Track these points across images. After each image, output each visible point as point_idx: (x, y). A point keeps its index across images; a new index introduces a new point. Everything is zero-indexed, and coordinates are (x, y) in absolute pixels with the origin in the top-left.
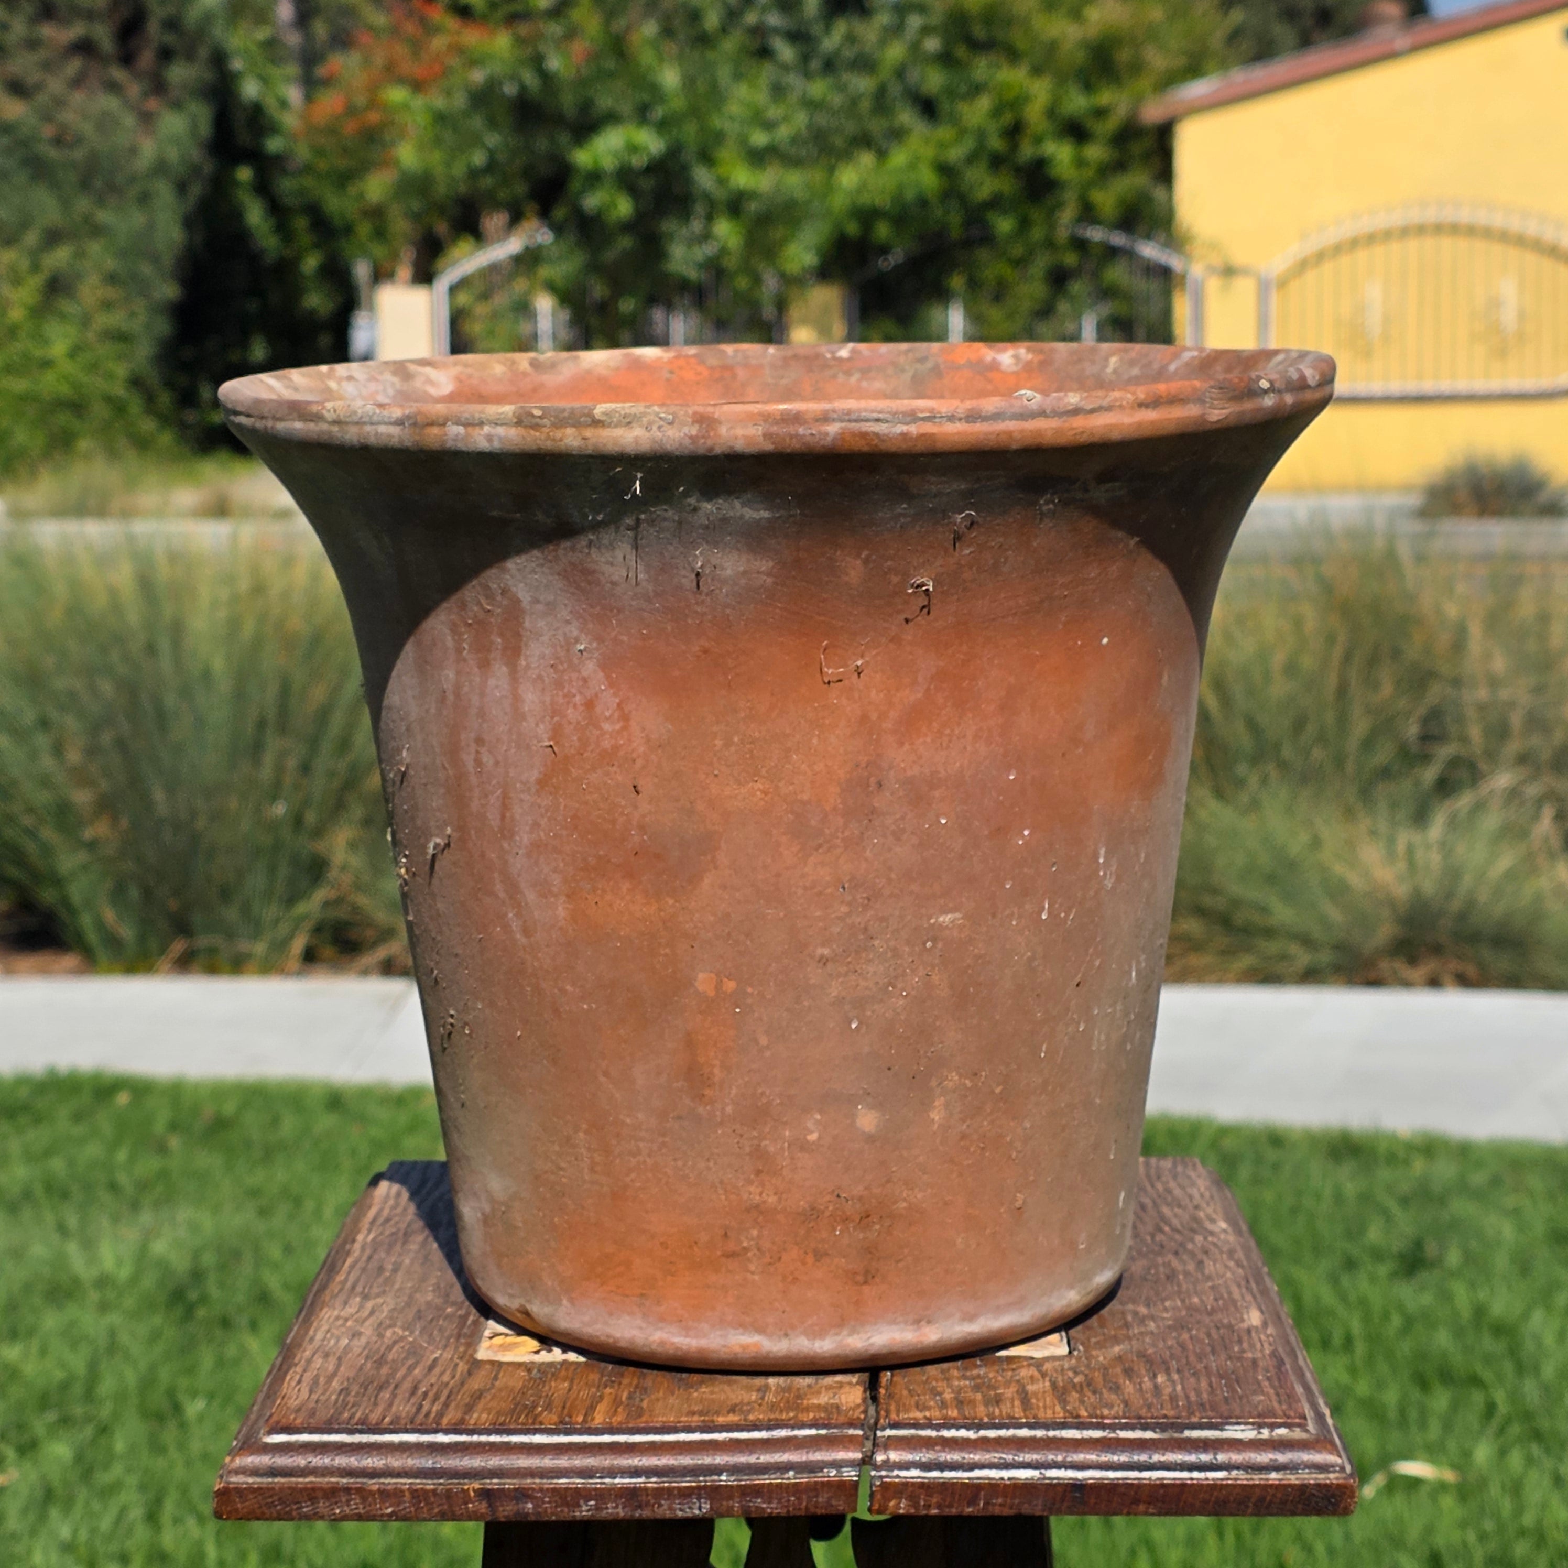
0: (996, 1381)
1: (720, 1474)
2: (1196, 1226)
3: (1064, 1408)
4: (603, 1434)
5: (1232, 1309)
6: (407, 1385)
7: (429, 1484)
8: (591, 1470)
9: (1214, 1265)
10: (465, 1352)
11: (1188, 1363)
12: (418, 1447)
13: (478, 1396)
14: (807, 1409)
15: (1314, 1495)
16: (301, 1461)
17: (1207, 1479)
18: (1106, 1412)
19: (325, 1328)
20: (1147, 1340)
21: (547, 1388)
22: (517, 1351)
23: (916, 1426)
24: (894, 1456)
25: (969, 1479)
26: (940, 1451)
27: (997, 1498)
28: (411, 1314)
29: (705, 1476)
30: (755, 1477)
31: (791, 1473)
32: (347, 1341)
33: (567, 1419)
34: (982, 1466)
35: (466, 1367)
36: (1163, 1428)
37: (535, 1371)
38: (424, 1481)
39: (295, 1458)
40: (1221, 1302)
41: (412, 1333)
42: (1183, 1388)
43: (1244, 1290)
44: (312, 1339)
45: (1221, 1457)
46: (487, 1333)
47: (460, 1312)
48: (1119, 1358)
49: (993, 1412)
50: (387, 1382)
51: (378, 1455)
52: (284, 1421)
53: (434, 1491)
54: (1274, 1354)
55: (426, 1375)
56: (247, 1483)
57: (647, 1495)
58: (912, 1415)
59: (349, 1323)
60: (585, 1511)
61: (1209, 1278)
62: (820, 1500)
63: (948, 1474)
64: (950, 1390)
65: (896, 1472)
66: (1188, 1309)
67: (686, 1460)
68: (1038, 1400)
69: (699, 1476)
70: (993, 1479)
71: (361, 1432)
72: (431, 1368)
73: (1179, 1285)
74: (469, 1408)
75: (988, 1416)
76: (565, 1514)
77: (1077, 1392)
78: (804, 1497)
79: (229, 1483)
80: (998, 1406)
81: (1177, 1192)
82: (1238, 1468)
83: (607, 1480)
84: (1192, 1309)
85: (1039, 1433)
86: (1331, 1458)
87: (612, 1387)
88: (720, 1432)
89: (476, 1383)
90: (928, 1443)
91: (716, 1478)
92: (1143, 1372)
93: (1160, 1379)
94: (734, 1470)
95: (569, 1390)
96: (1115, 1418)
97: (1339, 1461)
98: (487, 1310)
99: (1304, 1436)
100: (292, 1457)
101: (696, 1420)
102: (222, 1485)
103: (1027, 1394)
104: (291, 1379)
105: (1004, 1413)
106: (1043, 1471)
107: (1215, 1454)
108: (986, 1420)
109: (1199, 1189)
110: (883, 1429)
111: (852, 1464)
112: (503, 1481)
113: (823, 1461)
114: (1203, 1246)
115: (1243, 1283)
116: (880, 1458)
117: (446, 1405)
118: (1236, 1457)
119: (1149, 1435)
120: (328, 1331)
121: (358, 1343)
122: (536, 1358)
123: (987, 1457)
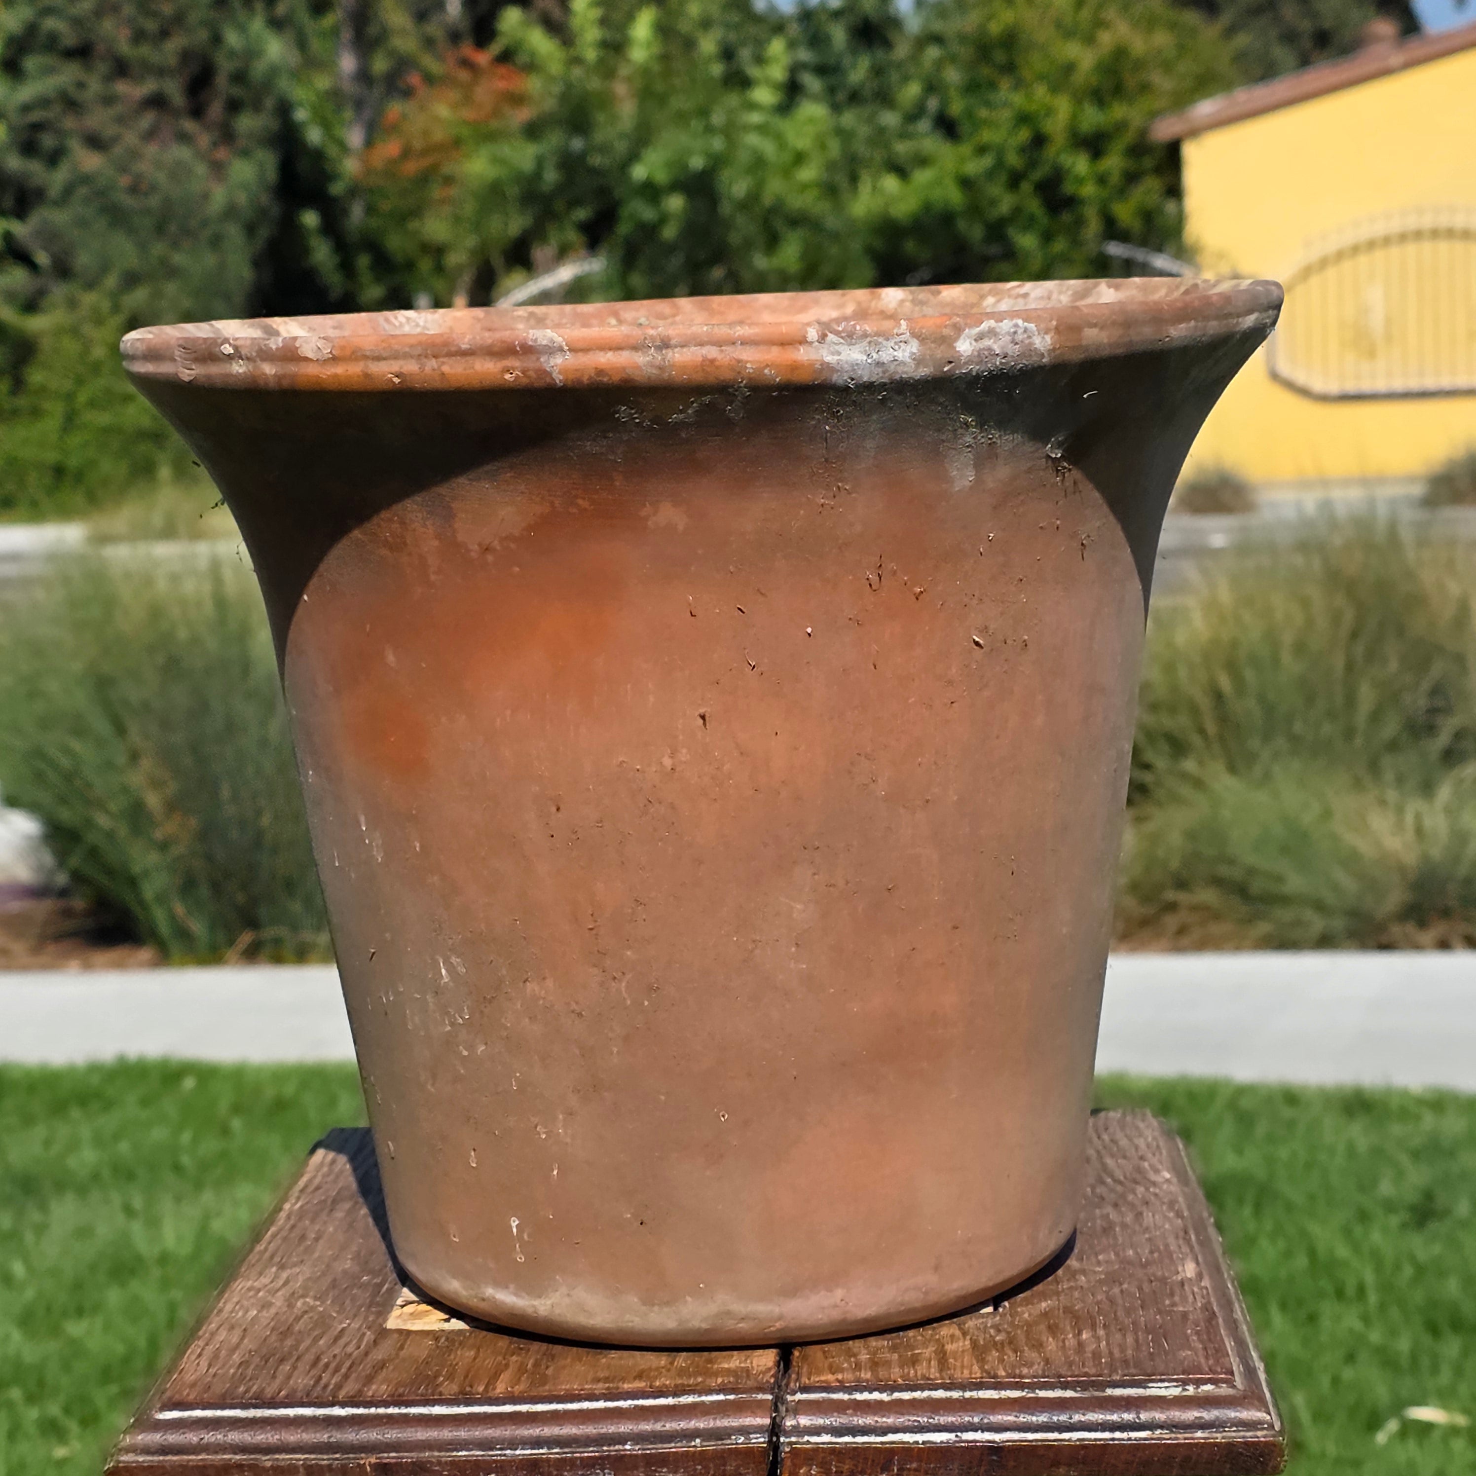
0: (914, 1341)
1: (625, 1444)
2: (1139, 1177)
3: (982, 1368)
4: (504, 1404)
5: (1167, 1261)
6: (309, 1357)
7: (324, 1459)
8: (492, 1442)
9: (1153, 1216)
10: (374, 1321)
11: (1116, 1318)
12: (314, 1420)
15: (1241, 1454)
16: (192, 1437)
17: (1130, 1439)
18: (1025, 1371)
19: (235, 1300)
20: (1076, 1294)
21: (452, 1357)
22: (426, 1319)
23: (827, 1389)
24: (804, 1421)
25: (882, 1443)
26: (852, 1416)
27: (911, 1463)
28: (325, 1283)
29: (609, 1445)
30: (660, 1446)
31: (698, 1441)
32: (255, 1312)
33: (468, 1389)
34: (896, 1430)
35: (373, 1337)
36: (1084, 1386)
37: (443, 1340)
38: (319, 1456)
39: (186, 1435)
40: (1156, 1255)
41: (323, 1303)
42: (1108, 1344)
43: (1181, 1242)
44: (221, 1311)
45: (1144, 1416)
46: (400, 1302)
47: (375, 1281)
48: (1046, 1314)
49: (909, 1373)
50: (290, 1354)
51: (272, 1430)
52: (177, 1396)
53: (330, 1465)
54: (1207, 1307)
55: (329, 1347)
56: (138, 1462)
57: (549, 1466)
58: (823, 1378)
59: (261, 1294)
61: (1147, 1229)
62: (728, 1468)
63: (860, 1439)
64: (866, 1352)
65: (806, 1438)
66: (1121, 1262)
67: (590, 1430)
68: (956, 1360)
69: (603, 1446)
70: (908, 1443)
71: (256, 1407)
72: (337, 1338)
73: (1115, 1238)
74: (369, 1380)
75: (901, 1377)
77: (997, 1350)
78: (711, 1465)
79: (120, 1462)
80: (914, 1367)
81: (1124, 1142)
82: (1162, 1427)
83: (508, 1452)
84: (1125, 1262)
85: (955, 1394)
86: (1259, 1415)
87: (519, 1355)
88: (625, 1400)
89: (378, 1355)
90: (840, 1407)
91: (621, 1447)
92: (1068, 1328)
93: (1084, 1336)
94: (639, 1438)
95: (475, 1359)
96: (1035, 1377)
97: (1268, 1417)
98: (405, 1279)
99: (1231, 1391)
100: (184, 1433)
101: (600, 1388)
102: (112, 1465)
103: (945, 1353)
104: (192, 1352)
105: (919, 1373)
106: (959, 1434)
107: (1138, 1413)
108: (900, 1381)
109: (1146, 1139)
110: (794, 1393)
111: (759, 1429)
112: (401, 1454)
113: (732, 1428)
114: (1143, 1197)
115: (1181, 1234)
116: (789, 1423)
117: (346, 1377)
118: (1159, 1416)
119: (1069, 1394)
120: (237, 1303)
121: (267, 1314)
122: (447, 1326)
123: (901, 1420)
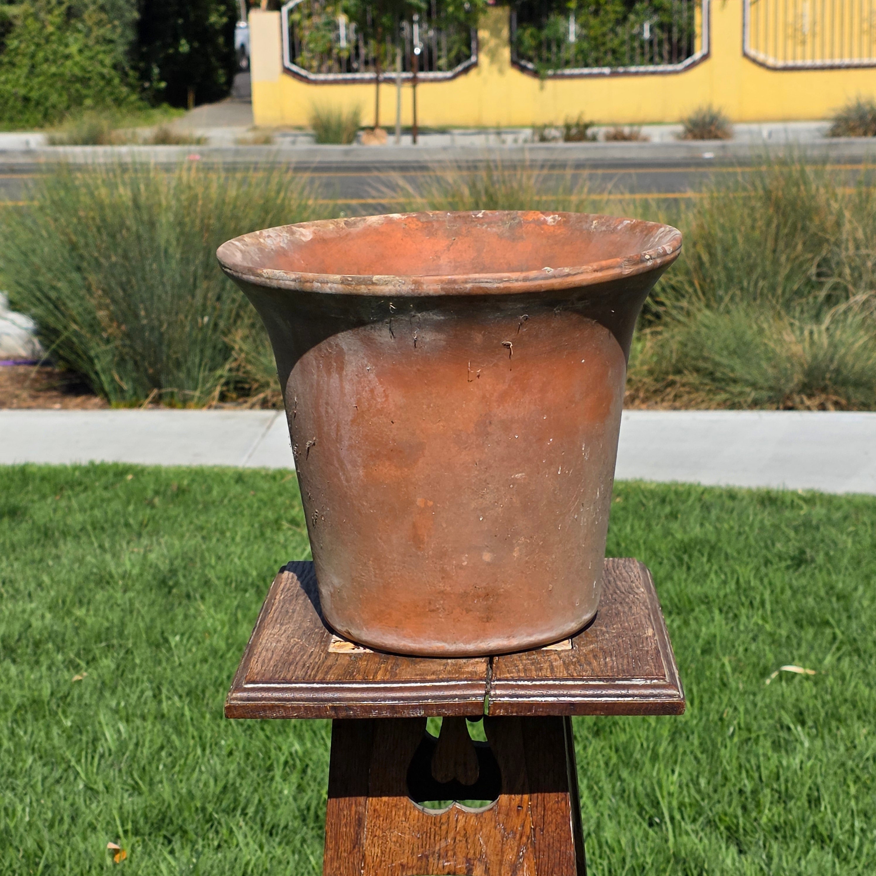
0: (541, 661)
2: (631, 590)
3: (567, 672)
4: (381, 684)
5: (641, 628)
6: (301, 663)
7: (311, 704)
8: (376, 698)
9: (636, 608)
10: (324, 649)
11: (620, 652)
12: (307, 689)
13: (330, 667)
14: (463, 673)
15: (667, 707)
16: (259, 695)
17: (624, 701)
18: (584, 674)
19: (266, 638)
20: (605, 642)
21: (358, 664)
22: (345, 648)
23: (507, 680)
24: (498, 692)
25: (528, 701)
26: (517, 690)
27: (540, 709)
28: (301, 631)
29: (422, 700)
30: (442, 701)
31: (457, 699)
32: (275, 644)
33: (366, 677)
34: (534, 696)
35: (325, 655)
36: (607, 680)
37: (353, 657)
38: (309, 703)
40: (637, 626)
41: (302, 640)
42: (617, 663)
43: (647, 620)
44: (261, 643)
45: (630, 692)
46: (333, 640)
47: (321, 631)
48: (592, 651)
49: (539, 674)
50: (293, 662)
51: (290, 692)
52: (252, 678)
53: (313, 706)
54: (656, 648)
55: (308, 659)
56: (238, 704)
57: (399, 708)
58: (505, 675)
59: (276, 636)
60: (374, 714)
61: (633, 614)
62: (469, 710)
63: (520, 699)
64: (522, 665)
65: (499, 699)
67: (414, 694)
68: (557, 669)
69: (420, 700)
70: (538, 701)
71: (283, 683)
72: (310, 656)
73: (620, 618)
74: (327, 673)
76: (366, 716)
77: (573, 665)
78: (462, 708)
79: (231, 704)
80: (541, 671)
81: (625, 574)
82: (637, 696)
83: (383, 702)
84: (624, 628)
85: (557, 683)
86: (675, 692)
87: (384, 664)
88: (428, 683)
89: (329, 662)
90: (512, 687)
91: (426, 701)
92: (601, 656)
93: (608, 660)
94: (433, 698)
95: (367, 665)
96: (588, 676)
97: (678, 693)
98: (332, 631)
99: (664, 683)
100: (256, 693)
101: (418, 678)
102: (228, 705)
103: (553, 666)
104: (254, 660)
105: (543, 674)
106: (558, 698)
107: (628, 691)
108: (535, 677)
109: (634, 573)
110: (494, 681)
111: (481, 695)
112: (341, 703)
113: (470, 694)
114: (632, 600)
115: (647, 616)
116: (492, 693)
117: (317, 672)
118: (636, 692)
119: (601, 683)
120: (267, 640)
121: (280, 645)
122: (353, 651)
123: (536, 692)
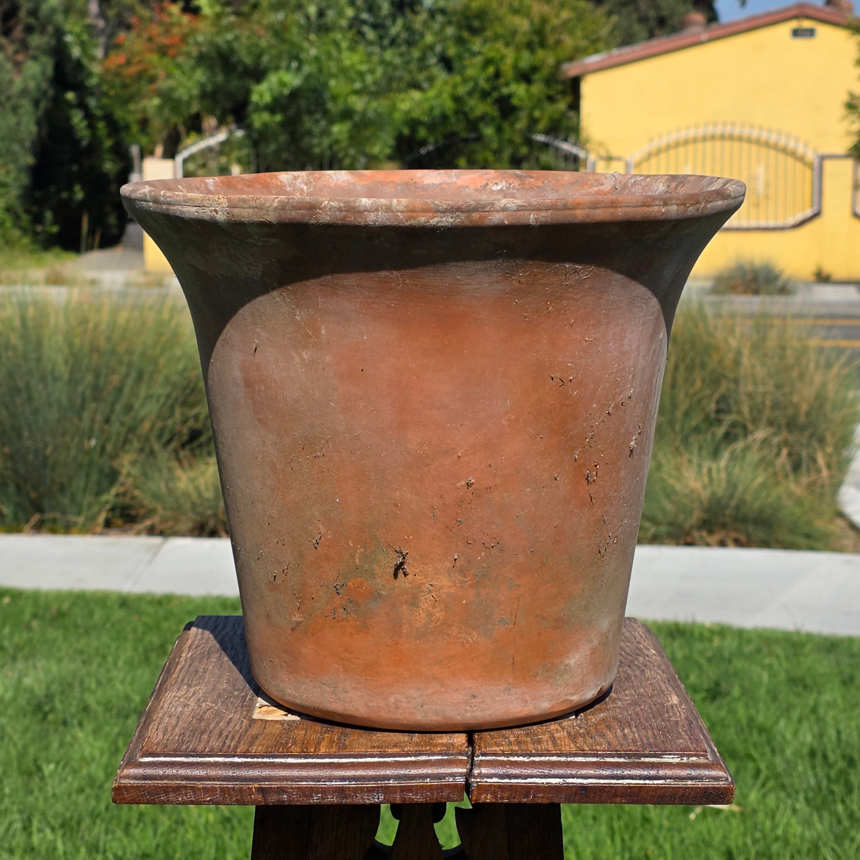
0: (537, 732)
1: (389, 780)
2: (639, 652)
3: (575, 746)
4: (325, 758)
5: (662, 695)
6: (217, 731)
7: (230, 785)
8: (319, 778)
9: (650, 672)
10: (247, 715)
11: (640, 722)
12: (225, 764)
13: (256, 737)
14: (436, 746)
15: (712, 793)
16: (160, 772)
17: (654, 784)
18: (598, 748)
19: (169, 702)
20: (617, 710)
21: (293, 734)
22: (274, 715)
23: (496, 755)
24: (484, 771)
25: (525, 783)
26: (509, 768)
27: (540, 794)
28: (215, 695)
29: (381, 781)
30: (408, 782)
31: (428, 779)
32: (181, 709)
33: (305, 750)
34: (532, 777)
35: (248, 723)
36: (629, 756)
37: (286, 725)
38: (228, 783)
39: (157, 770)
40: (656, 691)
41: (216, 705)
42: (639, 736)
43: (667, 685)
44: (162, 707)
45: (661, 773)
46: (258, 705)
47: (242, 694)
48: (604, 720)
49: (538, 748)
50: (205, 729)
51: (202, 769)
52: (150, 750)
53: (233, 788)
54: (686, 718)
55: (226, 727)
56: (130, 783)
57: (350, 791)
58: (493, 749)
59: (182, 699)
60: (315, 799)
61: (648, 679)
62: (444, 794)
63: (513, 781)
64: (513, 736)
65: (485, 780)
66: (638, 695)
67: (371, 773)
68: (561, 741)
69: (378, 781)
70: (538, 783)
71: (193, 756)
72: (228, 723)
73: (632, 683)
74: (251, 744)
75: (534, 749)
76: (305, 801)
77: (582, 737)
78: (435, 792)
79: (121, 783)
80: (540, 745)
81: (627, 634)
82: (670, 778)
83: (327, 783)
84: (640, 695)
85: (563, 759)
86: (721, 773)
87: (328, 733)
88: (389, 757)
89: (254, 731)
90: (503, 764)
91: (387, 782)
92: (617, 727)
93: (626, 731)
94: (397, 778)
95: (305, 735)
96: (604, 751)
97: (726, 775)
98: (258, 691)
99: (706, 761)
100: (155, 769)
102: (117, 785)
103: (555, 738)
104: (152, 728)
105: (543, 748)
106: (565, 779)
107: (658, 770)
108: (534, 752)
109: (639, 633)
110: (478, 756)
111: (461, 775)
112: (271, 783)
113: (446, 773)
114: (643, 662)
115: (667, 681)
116: (476, 772)
117: (239, 742)
118: (669, 772)
119: (622, 760)
120: (170, 704)
121: (187, 711)
122: (286, 718)
123: (535, 772)
